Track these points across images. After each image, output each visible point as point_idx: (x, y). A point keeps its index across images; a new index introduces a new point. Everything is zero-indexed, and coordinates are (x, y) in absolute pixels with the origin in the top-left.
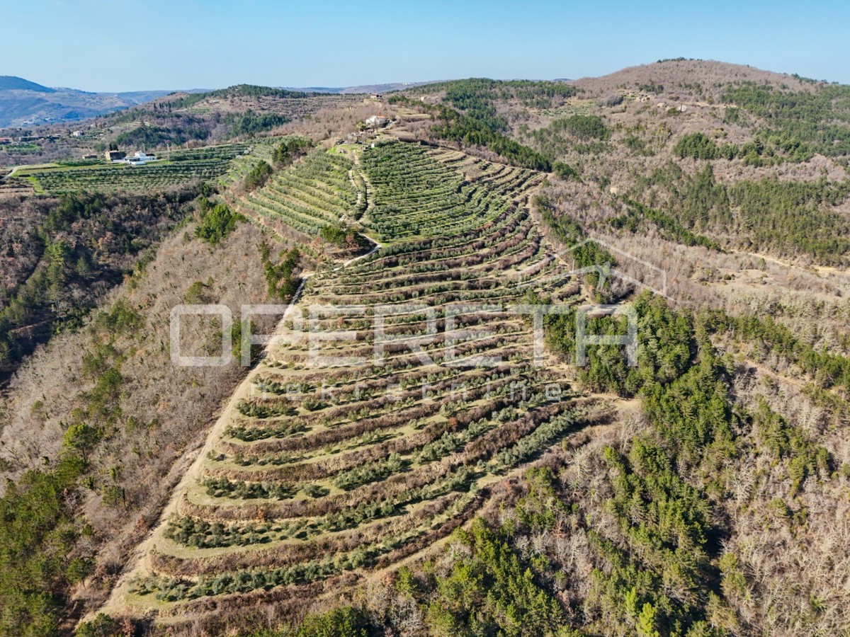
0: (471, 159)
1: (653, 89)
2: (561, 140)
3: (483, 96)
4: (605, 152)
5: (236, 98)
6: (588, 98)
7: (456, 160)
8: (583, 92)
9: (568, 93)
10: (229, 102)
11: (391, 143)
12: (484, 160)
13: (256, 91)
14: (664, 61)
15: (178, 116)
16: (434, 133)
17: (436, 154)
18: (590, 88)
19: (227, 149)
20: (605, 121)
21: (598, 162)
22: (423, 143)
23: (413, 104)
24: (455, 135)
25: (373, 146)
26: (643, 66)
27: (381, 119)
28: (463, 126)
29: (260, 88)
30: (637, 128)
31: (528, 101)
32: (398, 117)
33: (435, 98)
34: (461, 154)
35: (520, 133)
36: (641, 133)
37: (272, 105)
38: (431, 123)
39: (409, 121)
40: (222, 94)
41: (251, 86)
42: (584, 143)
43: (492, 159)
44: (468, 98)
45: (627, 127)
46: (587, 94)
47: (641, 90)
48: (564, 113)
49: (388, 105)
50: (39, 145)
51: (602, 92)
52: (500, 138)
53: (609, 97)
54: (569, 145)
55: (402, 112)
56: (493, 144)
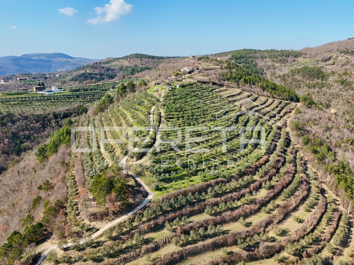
0: (246, 94)
1: (348, 53)
2: (296, 80)
3: (250, 57)
4: (325, 88)
5: (131, 60)
6: (309, 58)
7: (235, 95)
8: (306, 54)
9: (297, 55)
10: (128, 61)
11: (191, 85)
12: (254, 95)
13: (140, 56)
14: (352, 38)
15: (103, 68)
16: (222, 77)
17: (221, 91)
18: (310, 53)
19: (107, 85)
20: (324, 70)
21: (321, 93)
22: (214, 84)
23: (211, 61)
24: (235, 78)
25: (178, 86)
26: (339, 41)
27: (190, 68)
28: (241, 73)
29: (143, 55)
30: (345, 74)
31: (275, 59)
32: (200, 67)
33: (225, 58)
34: (239, 91)
35: (271, 76)
36: (348, 76)
37: (147, 63)
38: (221, 71)
39: (206, 70)
40: (126, 58)
41: (139, 54)
42: (311, 82)
43: (260, 94)
44: (243, 58)
45: (339, 73)
46: (308, 56)
47: (341, 53)
48: (295, 66)
49: (196, 61)
50: (39, 81)
51: (317, 54)
52: (264, 80)
53: (322, 57)
54: (301, 83)
55: (204, 65)
56: (260, 84)
